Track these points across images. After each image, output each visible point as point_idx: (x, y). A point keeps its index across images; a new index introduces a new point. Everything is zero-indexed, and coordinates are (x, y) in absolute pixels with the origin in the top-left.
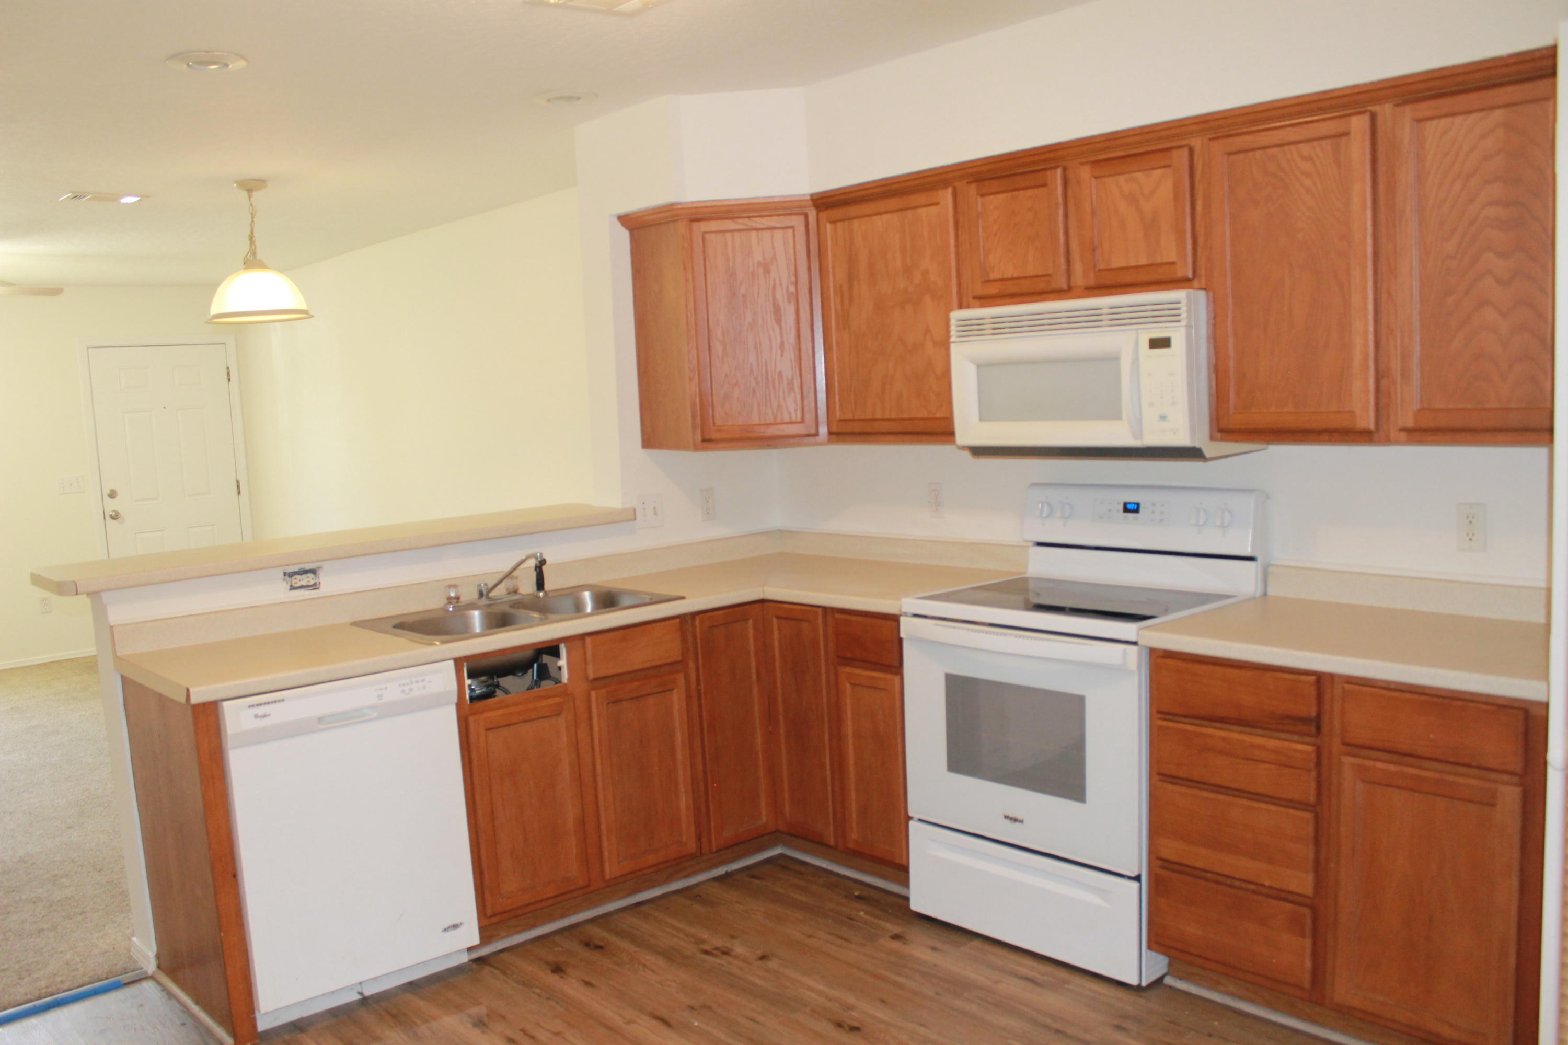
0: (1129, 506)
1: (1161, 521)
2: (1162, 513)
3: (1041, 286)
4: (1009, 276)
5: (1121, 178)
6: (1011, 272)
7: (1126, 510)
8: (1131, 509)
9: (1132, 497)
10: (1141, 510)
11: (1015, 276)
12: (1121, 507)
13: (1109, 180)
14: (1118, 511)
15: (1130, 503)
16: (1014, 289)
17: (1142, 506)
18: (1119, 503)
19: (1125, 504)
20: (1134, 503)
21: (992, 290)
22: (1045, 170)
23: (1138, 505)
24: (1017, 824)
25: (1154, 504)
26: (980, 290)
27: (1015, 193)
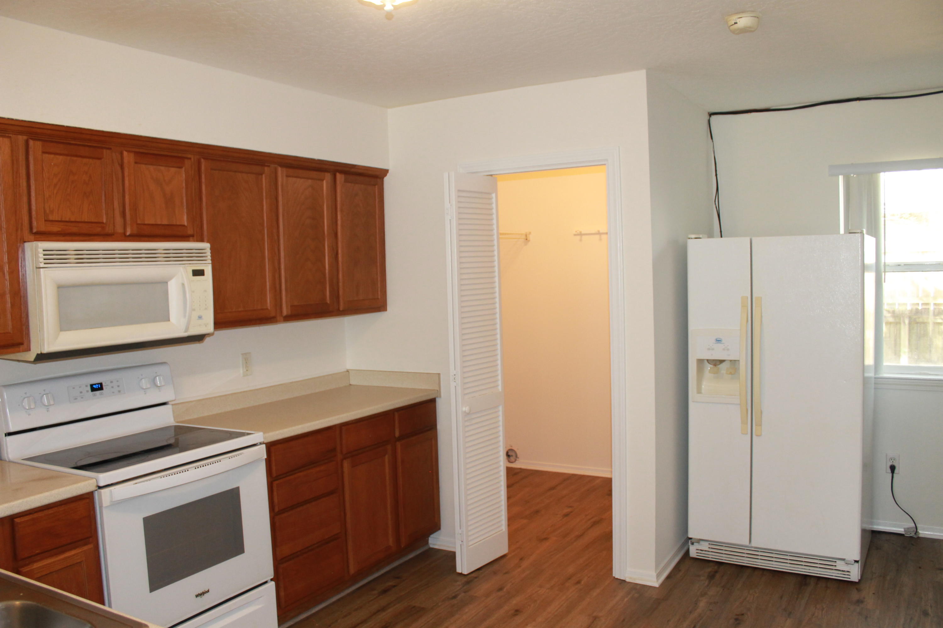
0: (94, 386)
1: (119, 391)
2: (118, 386)
3: (98, 230)
4: (67, 220)
5: (151, 168)
6: (68, 216)
7: (93, 389)
8: (97, 388)
9: (95, 380)
10: (104, 387)
11: (73, 220)
12: (89, 388)
13: (143, 166)
14: (87, 391)
15: (95, 384)
16: (75, 230)
17: (104, 384)
18: (87, 386)
19: (92, 386)
20: (98, 384)
21: (55, 228)
22: (102, 148)
23: (101, 384)
24: (206, 595)
25: (112, 382)
26: (43, 227)
27: (75, 158)
